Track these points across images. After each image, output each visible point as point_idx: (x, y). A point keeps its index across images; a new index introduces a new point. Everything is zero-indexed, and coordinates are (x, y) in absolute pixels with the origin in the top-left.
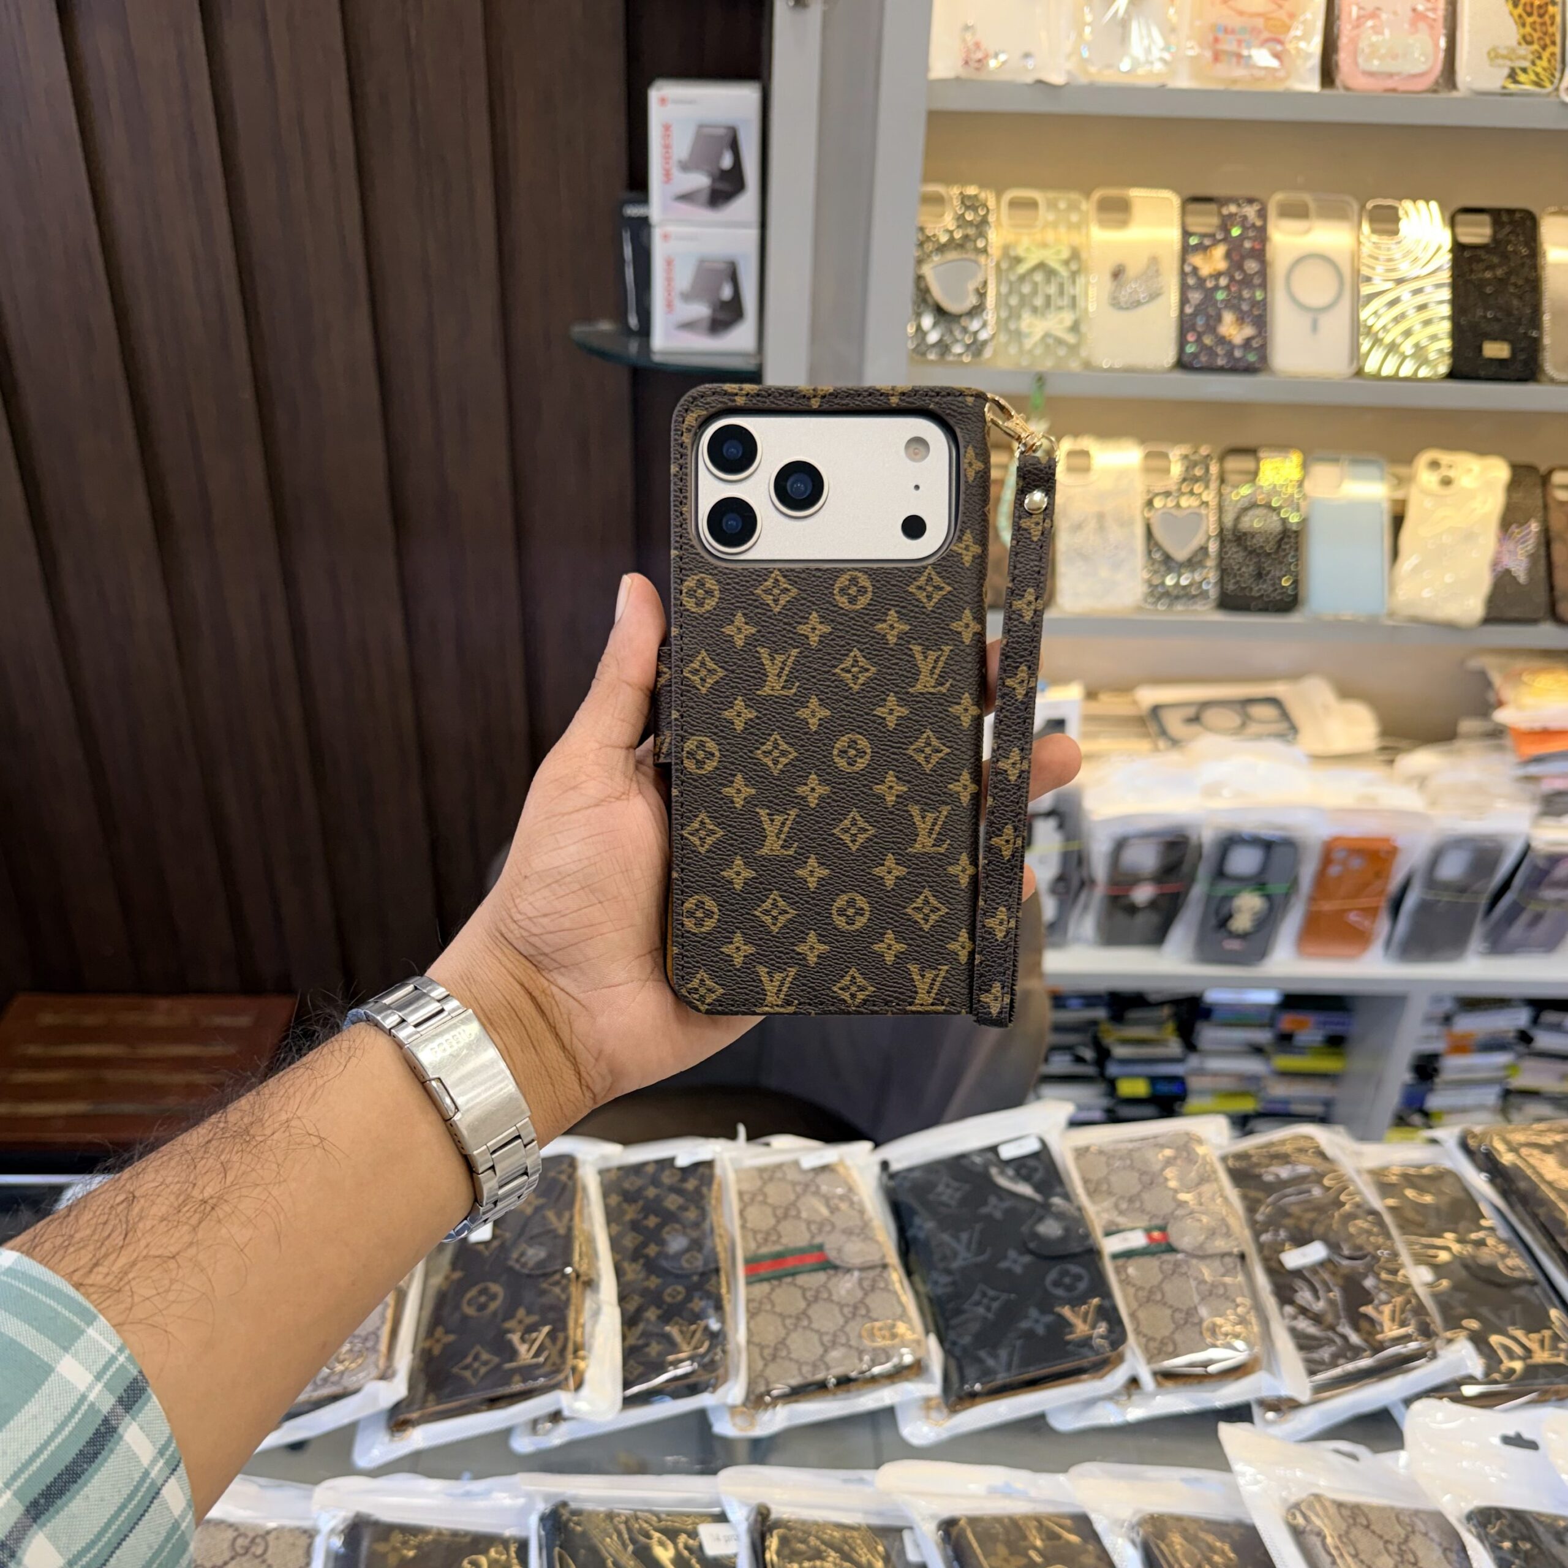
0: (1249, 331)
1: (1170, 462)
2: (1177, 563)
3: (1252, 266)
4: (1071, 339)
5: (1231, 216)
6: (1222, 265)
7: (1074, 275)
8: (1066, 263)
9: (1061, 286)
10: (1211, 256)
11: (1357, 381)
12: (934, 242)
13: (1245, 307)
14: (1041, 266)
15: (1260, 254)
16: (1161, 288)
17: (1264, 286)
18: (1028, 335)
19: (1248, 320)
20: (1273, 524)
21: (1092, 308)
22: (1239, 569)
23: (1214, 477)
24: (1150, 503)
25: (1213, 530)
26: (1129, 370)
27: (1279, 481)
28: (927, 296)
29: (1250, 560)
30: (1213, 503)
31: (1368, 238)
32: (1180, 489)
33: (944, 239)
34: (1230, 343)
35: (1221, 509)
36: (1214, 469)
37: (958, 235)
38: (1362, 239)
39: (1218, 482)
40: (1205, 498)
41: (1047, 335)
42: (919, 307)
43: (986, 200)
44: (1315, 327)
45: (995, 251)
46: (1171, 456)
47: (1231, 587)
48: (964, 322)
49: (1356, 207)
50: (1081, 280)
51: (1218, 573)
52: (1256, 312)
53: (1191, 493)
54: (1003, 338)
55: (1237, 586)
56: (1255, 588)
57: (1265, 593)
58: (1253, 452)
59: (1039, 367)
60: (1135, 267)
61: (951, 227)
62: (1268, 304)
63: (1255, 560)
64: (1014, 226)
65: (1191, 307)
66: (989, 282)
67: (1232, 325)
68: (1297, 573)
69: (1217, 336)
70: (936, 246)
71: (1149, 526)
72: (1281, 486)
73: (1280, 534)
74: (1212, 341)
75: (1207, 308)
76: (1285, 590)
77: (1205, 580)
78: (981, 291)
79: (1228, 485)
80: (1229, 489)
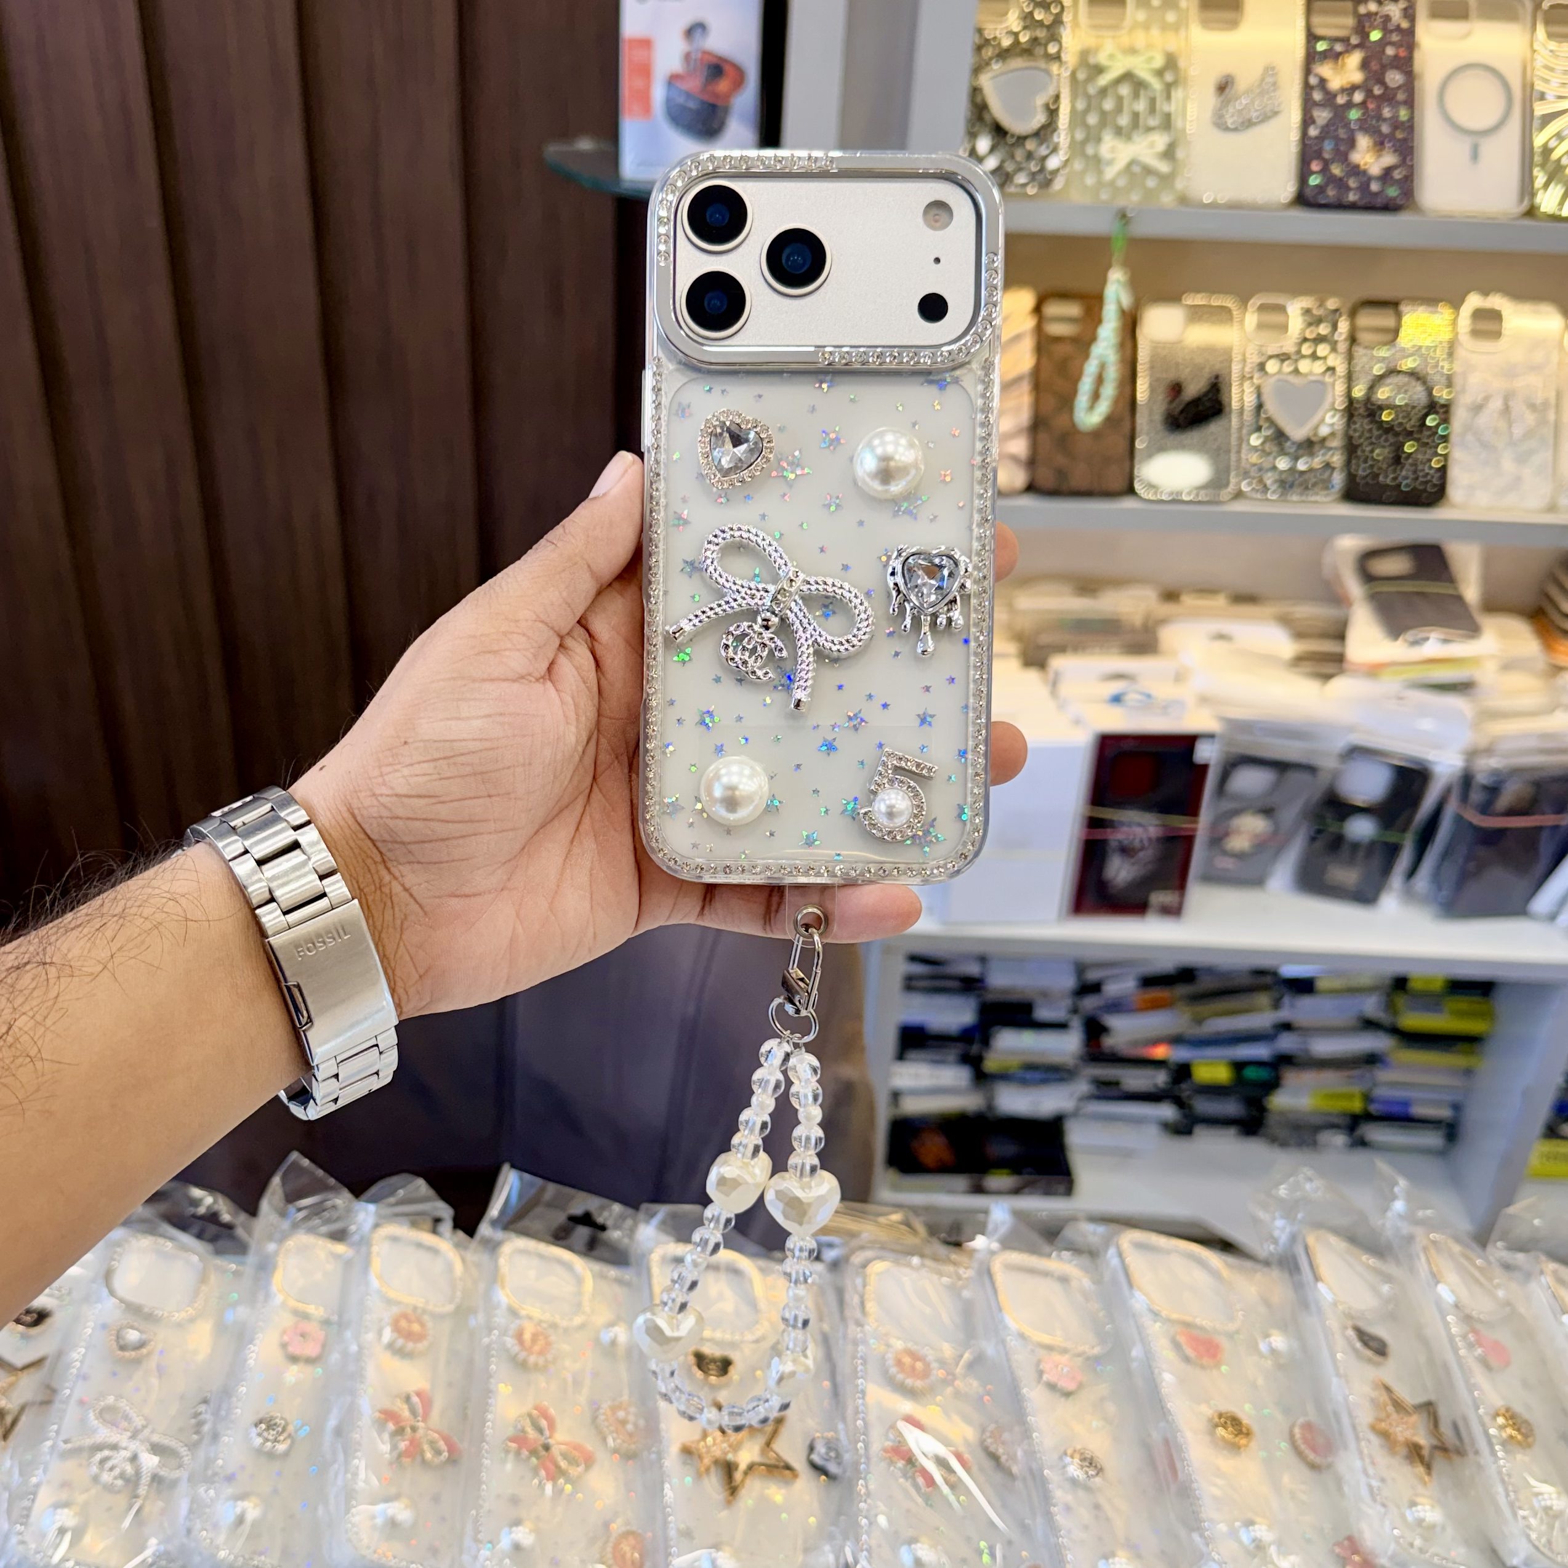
0: (1389, 159)
1: (1287, 315)
2: (1294, 443)
3: (1394, 78)
4: (1164, 167)
5: (1370, 15)
6: (1357, 77)
7: (1169, 88)
8: (1160, 73)
9: (1153, 101)
10: (1343, 65)
11: (1527, 222)
12: (994, 46)
13: (1385, 129)
14: (1128, 77)
15: (1405, 64)
16: (1279, 105)
17: (1410, 103)
18: (1110, 162)
19: (1387, 145)
20: (1418, 393)
21: (1190, 129)
22: (1372, 451)
23: (1343, 337)
24: (1262, 367)
25: (1340, 404)
26: (1235, 206)
27: (1426, 341)
28: (984, 112)
29: (1386, 440)
30: (1341, 369)
31: (1544, 45)
32: (1299, 351)
33: (1006, 42)
34: (1365, 172)
35: (1350, 378)
36: (1344, 326)
37: (1024, 38)
38: (1536, 47)
39: (1348, 343)
40: (1331, 362)
41: (1132, 163)
42: (973, 125)
44: (1475, 154)
45: (1070, 58)
46: (1289, 310)
47: (1359, 473)
48: (1030, 145)
49: (1529, 6)
50: (1177, 94)
51: (1344, 458)
52: (1399, 135)
53: (1314, 357)
54: (1078, 165)
55: (1368, 471)
56: (1392, 476)
57: (1404, 482)
58: (1392, 305)
59: (1121, 202)
60: (1246, 78)
61: (1016, 27)
62: (1416, 125)
63: (1392, 439)
64: (1095, 27)
65: (1316, 128)
66: (1062, 96)
67: (1368, 151)
68: (1446, 456)
69: (1349, 165)
70: (997, 51)
71: (1259, 396)
72: (1428, 348)
73: (1424, 408)
74: (1342, 171)
75: (1336, 130)
76: (1429, 477)
77: (1328, 466)
78: (1052, 107)
79: (1361, 347)
80: (1361, 351)
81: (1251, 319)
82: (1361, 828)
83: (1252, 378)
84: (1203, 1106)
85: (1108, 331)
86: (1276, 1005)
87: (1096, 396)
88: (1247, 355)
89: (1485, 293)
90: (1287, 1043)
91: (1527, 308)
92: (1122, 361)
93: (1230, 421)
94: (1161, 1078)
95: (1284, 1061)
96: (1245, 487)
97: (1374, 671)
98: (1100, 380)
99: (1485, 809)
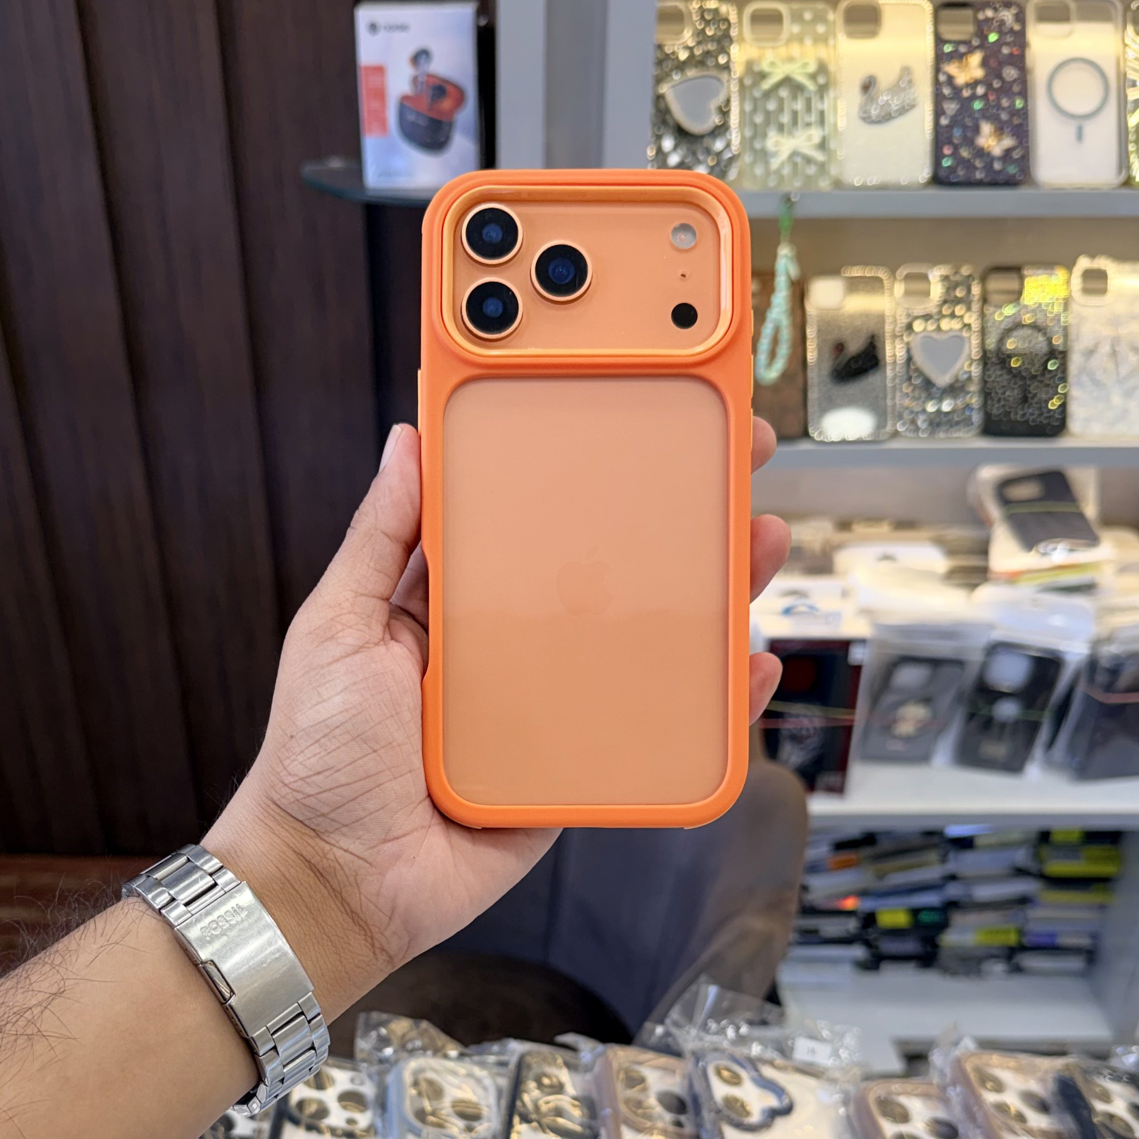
0: (1008, 142)
1: (930, 283)
2: (938, 389)
3: (1010, 73)
4: (819, 157)
5: (988, 20)
7: (823, 90)
8: (813, 77)
9: (808, 102)
10: (967, 65)
11: (1125, 191)
12: (673, 60)
13: (1004, 116)
14: (787, 81)
15: (1019, 61)
16: (914, 99)
17: (1024, 94)
18: (775, 154)
19: (1007, 130)
20: (1039, 343)
21: (842, 124)
22: (1004, 393)
23: (976, 298)
24: (909, 327)
25: (976, 354)
26: (882, 187)
27: (1045, 299)
28: (668, 117)
29: (1015, 383)
30: (976, 326)
31: (1134, 40)
32: (940, 312)
33: (683, 56)
34: (989, 154)
35: (983, 332)
36: (976, 290)
37: (698, 52)
38: (1127, 41)
39: (981, 303)
40: (967, 320)
41: (795, 154)
42: (659, 129)
43: (728, 13)
44: (1080, 136)
45: (738, 70)
46: (931, 277)
47: (995, 412)
48: (707, 141)
49: (1120, 6)
50: (829, 95)
51: (982, 399)
52: (1016, 121)
53: (953, 316)
54: (747, 158)
55: (1002, 410)
56: (1020, 413)
57: (1032, 418)
58: (1015, 270)
59: (786, 188)
60: (886, 78)
61: (691, 43)
62: (1030, 113)
63: (1020, 383)
64: (757, 40)
65: (945, 119)
66: (732, 99)
67: (990, 136)
68: (1065, 395)
69: (974, 148)
70: (676, 63)
71: (908, 351)
72: (1047, 305)
73: (1046, 355)
74: (969, 153)
75: (963, 119)
76: (1051, 413)
77: (968, 407)
78: (725, 110)
79: (991, 306)
80: (992, 309)
81: (899, 288)
82: (1007, 710)
83: (902, 336)
84: (889, 946)
85: (781, 298)
86: (944, 860)
87: (773, 355)
88: (898, 318)
89: (1093, 256)
90: (953, 891)
91: (1127, 267)
92: (794, 325)
93: (885, 372)
94: (852, 925)
95: (952, 905)
96: (900, 428)
97: (1012, 578)
98: (775, 341)
99: (1109, 688)
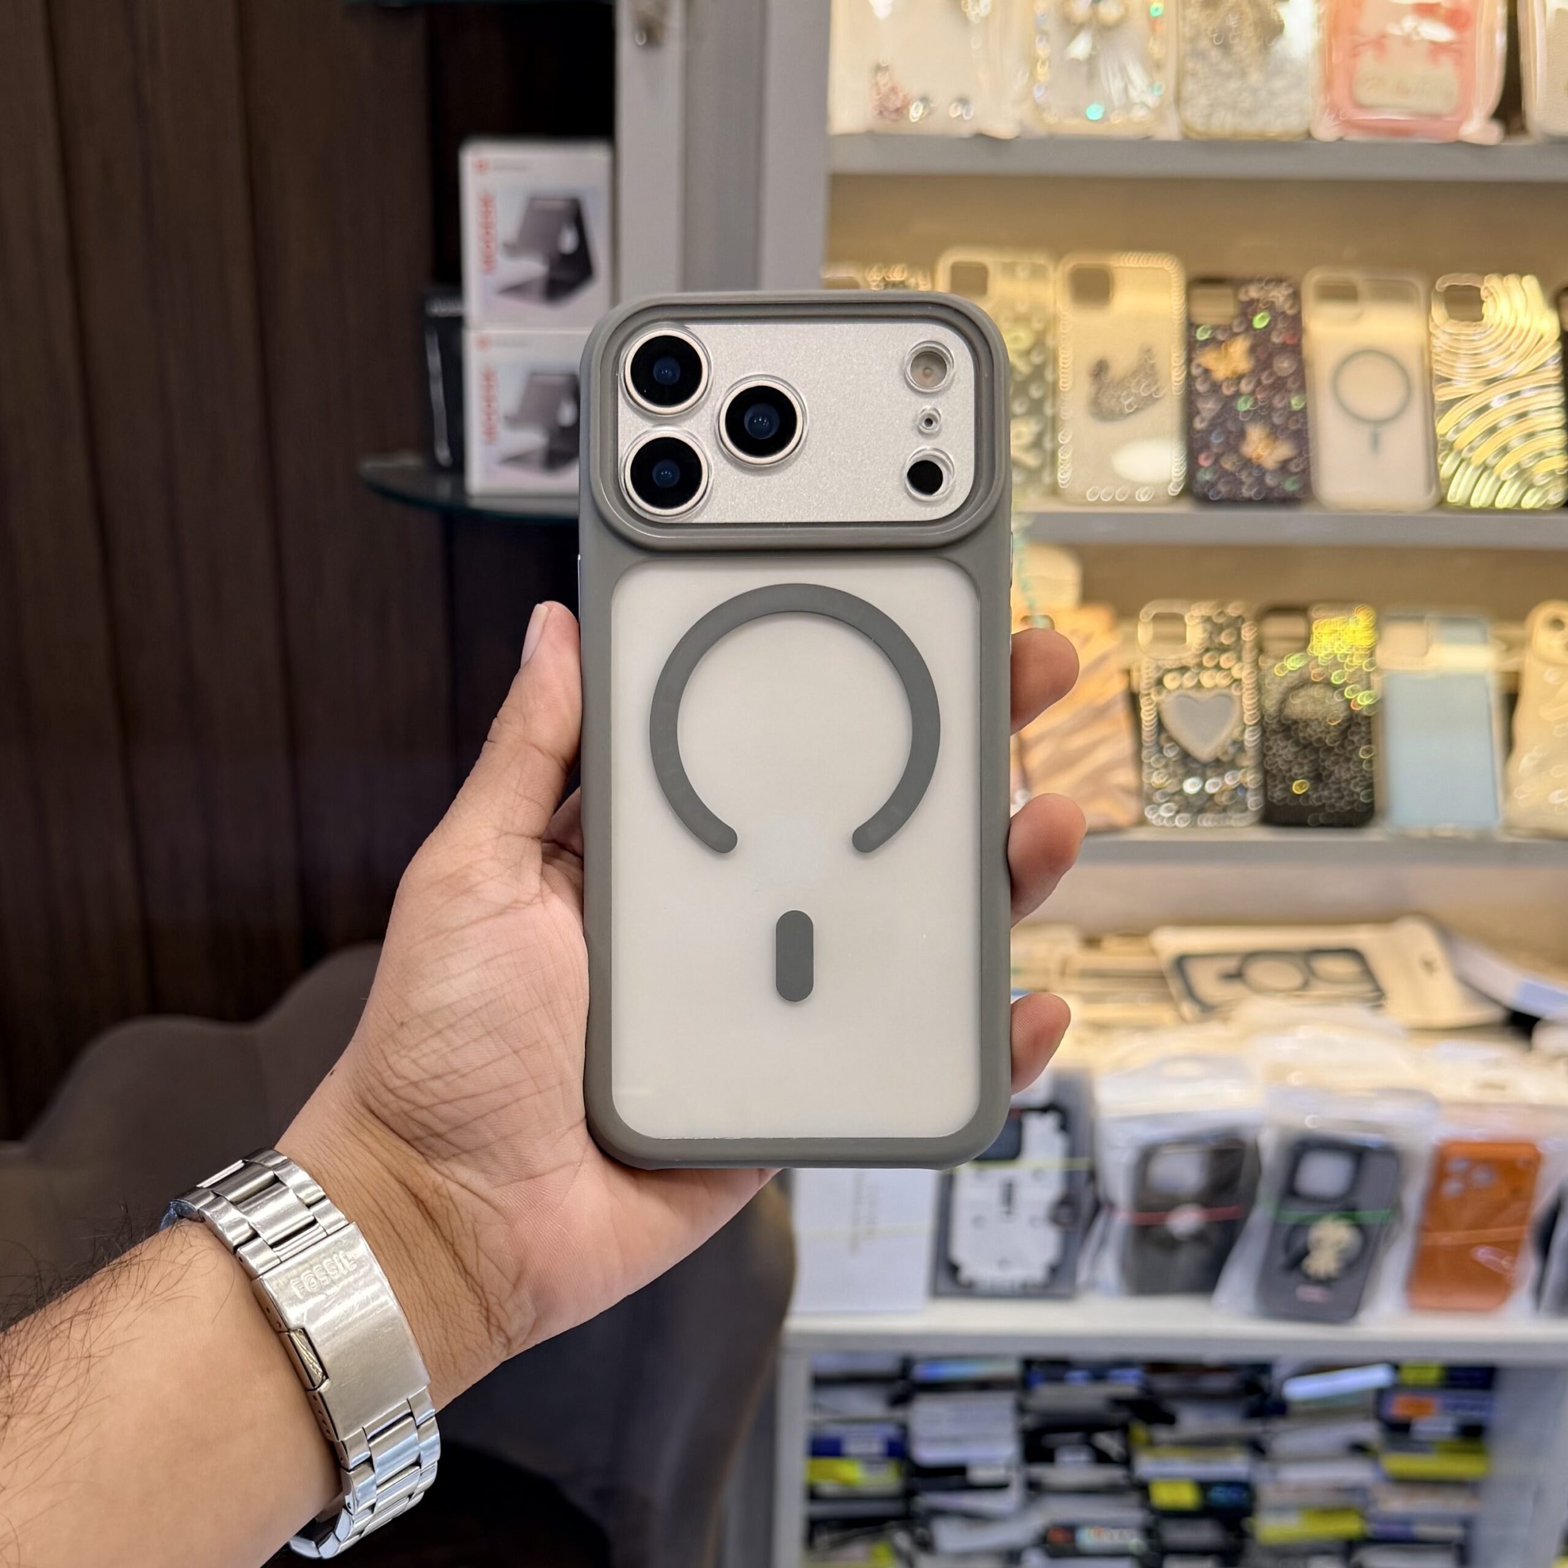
0: (1284, 450)
1: (1185, 625)
2: (1200, 763)
3: (1284, 365)
5: (1252, 302)
6: (1243, 365)
10: (1228, 354)
11: (1437, 515)
13: (1277, 420)
15: (1295, 349)
16: (1158, 391)
17: (1302, 391)
19: (1282, 436)
20: (1335, 706)
22: (1290, 770)
23: (1248, 646)
24: (1160, 682)
25: (1249, 716)
27: (1340, 649)
29: (1306, 757)
30: (1248, 682)
31: (1443, 326)
32: (1200, 663)
34: (1259, 467)
35: (1259, 688)
36: (1248, 634)
38: (1433, 328)
39: (1255, 652)
40: (1236, 673)
44: (1375, 442)
46: (1187, 618)
47: (1277, 794)
49: (1420, 286)
51: (1259, 777)
52: (1294, 426)
53: (1218, 667)
56: (1313, 796)
57: (1329, 802)
58: (1300, 610)
60: (1121, 363)
62: (1310, 415)
63: (1310, 757)
65: (1201, 421)
67: (1261, 442)
68: (1371, 773)
69: (1240, 458)
71: (1159, 712)
72: (1346, 655)
73: (1343, 720)
74: (1234, 465)
75: (1224, 422)
76: (1355, 797)
77: (1241, 786)
79: (1269, 657)
80: (1270, 662)
81: (1145, 631)
83: (1149, 694)
88: (1145, 669)
96: (1150, 815)
